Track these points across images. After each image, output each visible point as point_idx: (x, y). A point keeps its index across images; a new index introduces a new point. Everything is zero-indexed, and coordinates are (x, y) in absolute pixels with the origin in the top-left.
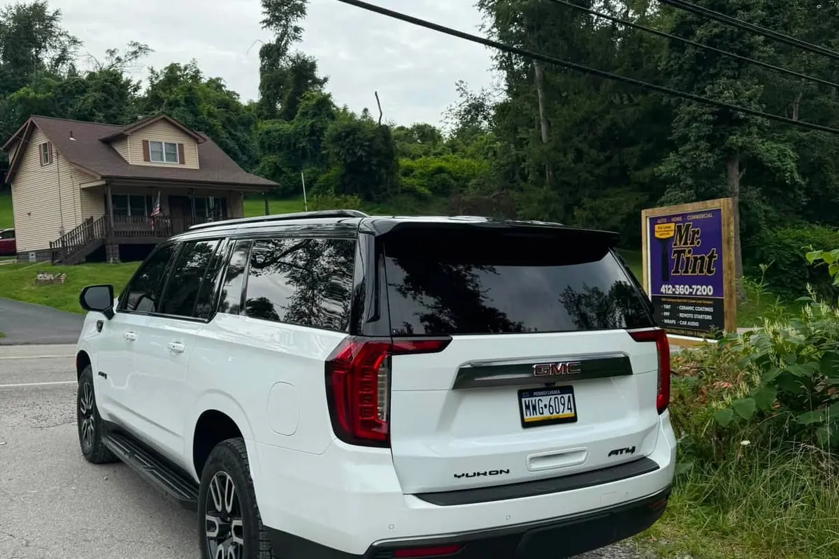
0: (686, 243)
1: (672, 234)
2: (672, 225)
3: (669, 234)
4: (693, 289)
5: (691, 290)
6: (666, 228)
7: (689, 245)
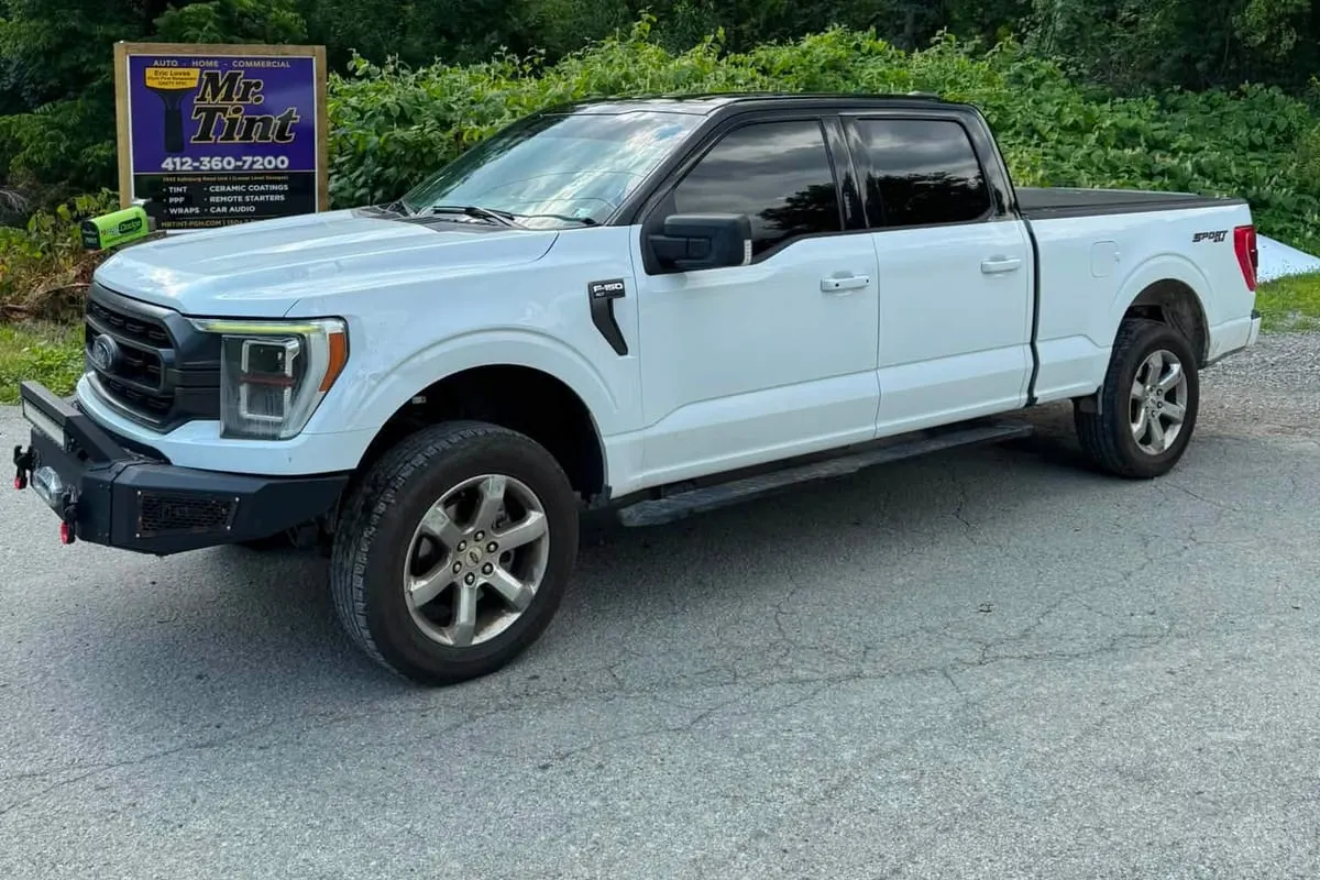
0: (228, 97)
1: (194, 84)
2: (195, 73)
3: (184, 83)
4: (245, 162)
5: (240, 163)
6: (176, 74)
7: (235, 102)
